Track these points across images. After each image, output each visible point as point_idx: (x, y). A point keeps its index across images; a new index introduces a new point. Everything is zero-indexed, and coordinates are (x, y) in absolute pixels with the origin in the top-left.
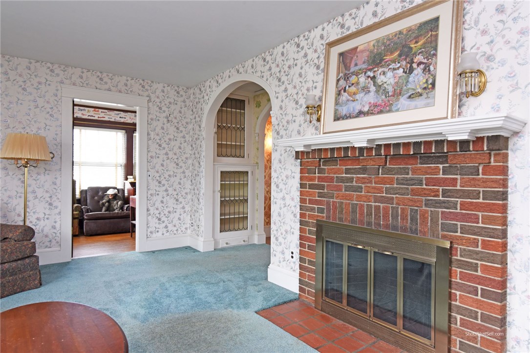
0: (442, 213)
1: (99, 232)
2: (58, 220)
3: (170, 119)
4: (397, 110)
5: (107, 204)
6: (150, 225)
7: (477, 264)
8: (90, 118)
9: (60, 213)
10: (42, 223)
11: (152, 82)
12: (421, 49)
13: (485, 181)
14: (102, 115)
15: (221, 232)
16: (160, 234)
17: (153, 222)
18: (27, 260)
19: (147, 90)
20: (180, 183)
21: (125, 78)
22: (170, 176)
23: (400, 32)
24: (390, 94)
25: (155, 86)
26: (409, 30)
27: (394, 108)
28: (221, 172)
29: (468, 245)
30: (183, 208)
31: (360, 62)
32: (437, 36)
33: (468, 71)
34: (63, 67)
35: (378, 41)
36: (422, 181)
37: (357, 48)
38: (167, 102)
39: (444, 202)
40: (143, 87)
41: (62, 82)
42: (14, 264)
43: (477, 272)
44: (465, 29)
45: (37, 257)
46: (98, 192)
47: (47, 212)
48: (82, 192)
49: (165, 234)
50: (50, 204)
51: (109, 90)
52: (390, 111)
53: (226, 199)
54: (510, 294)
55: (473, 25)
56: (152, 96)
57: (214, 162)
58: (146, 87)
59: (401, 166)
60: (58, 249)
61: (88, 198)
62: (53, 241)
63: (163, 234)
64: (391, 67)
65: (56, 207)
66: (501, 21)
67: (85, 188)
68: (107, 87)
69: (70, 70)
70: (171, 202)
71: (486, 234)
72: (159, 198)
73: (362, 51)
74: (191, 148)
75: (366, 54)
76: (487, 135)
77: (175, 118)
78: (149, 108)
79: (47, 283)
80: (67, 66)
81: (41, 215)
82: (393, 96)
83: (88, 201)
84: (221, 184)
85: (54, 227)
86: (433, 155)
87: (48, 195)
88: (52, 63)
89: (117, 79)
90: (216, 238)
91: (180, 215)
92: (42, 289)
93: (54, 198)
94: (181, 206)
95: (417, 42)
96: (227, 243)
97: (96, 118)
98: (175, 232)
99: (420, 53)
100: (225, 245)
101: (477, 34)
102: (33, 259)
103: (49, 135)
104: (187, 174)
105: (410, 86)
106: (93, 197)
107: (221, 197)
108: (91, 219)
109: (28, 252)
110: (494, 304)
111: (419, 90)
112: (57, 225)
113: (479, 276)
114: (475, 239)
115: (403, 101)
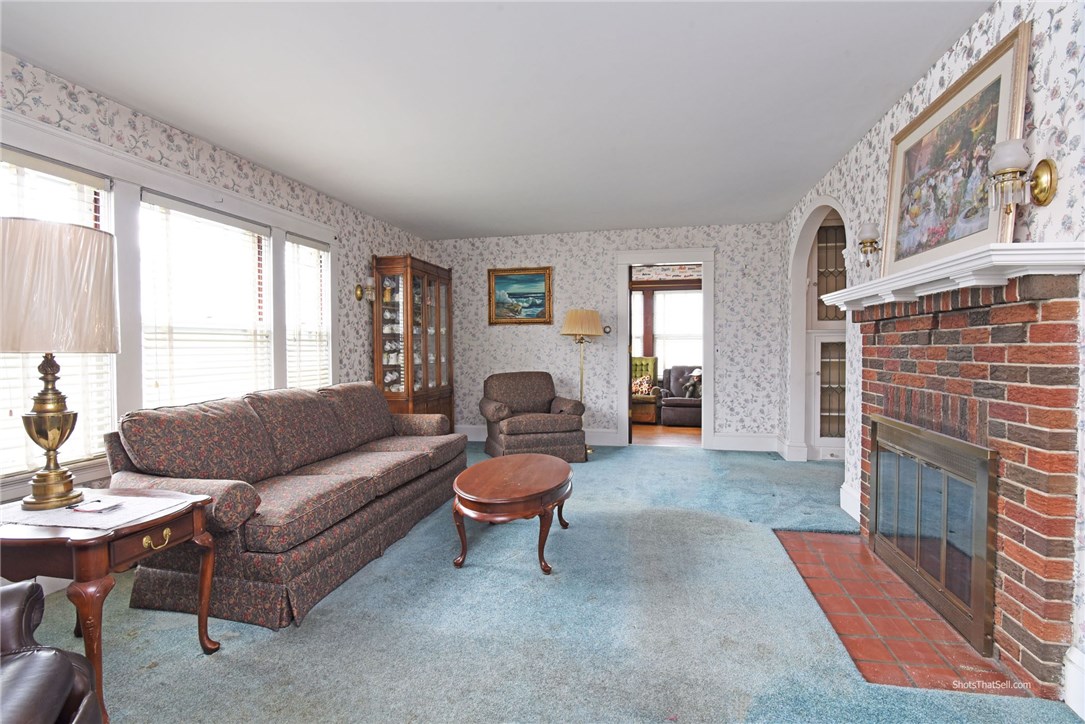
0: (991, 404)
1: (678, 422)
2: (615, 399)
3: (746, 271)
4: (953, 240)
5: (691, 388)
6: (719, 415)
7: (1022, 490)
8: (674, 278)
9: (616, 393)
10: (601, 402)
11: (721, 226)
12: (981, 134)
13: (1033, 352)
14: (690, 272)
15: (822, 435)
16: (733, 428)
17: (723, 412)
18: (575, 434)
19: (714, 238)
20: (762, 361)
21: (685, 228)
22: (746, 351)
23: (963, 109)
24: (949, 212)
25: (724, 230)
26: (972, 104)
27: (951, 236)
28: (823, 344)
29: (1014, 458)
30: (768, 396)
31: (923, 164)
32: (997, 107)
33: (1009, 170)
34: (618, 231)
35: (941, 126)
36: (970, 352)
37: (921, 140)
38: (742, 249)
39: (992, 387)
40: (709, 235)
41: (618, 249)
42: (563, 435)
43: (1023, 503)
44: (1035, 91)
45: (584, 433)
46: (683, 373)
47: (605, 390)
48: (667, 372)
49: (740, 430)
50: (608, 382)
51: (667, 247)
52: (946, 241)
53: (833, 386)
54: (1080, 549)
55: (1042, 83)
56: (721, 244)
57: (807, 329)
58: (713, 234)
59: (952, 330)
60: (614, 431)
61: (672, 380)
62: (610, 422)
63: (737, 430)
64: (952, 167)
65: (613, 386)
66: (1073, 71)
67: (669, 367)
68: (664, 244)
69: (625, 234)
70: (749, 388)
71: (1033, 440)
72: (732, 380)
73: (927, 146)
74: (779, 309)
75: (930, 150)
76: (1018, 275)
77: (755, 269)
78: (715, 261)
79: (593, 460)
80: (622, 230)
81: (600, 394)
82: (951, 215)
83: (672, 384)
84: (822, 363)
85: (611, 407)
86: (981, 310)
87: (606, 372)
88: (608, 230)
89: (675, 232)
90: (812, 443)
91: (763, 406)
92: (587, 464)
93: (612, 376)
94: (765, 393)
95: (978, 124)
96: (832, 455)
97: (682, 278)
98: (756, 429)
99: (981, 140)
100: (829, 458)
101: (1047, 97)
102: (580, 434)
103: (604, 309)
104: (773, 348)
105: (968, 198)
106: (677, 379)
107: (822, 383)
108: (670, 405)
109: (575, 426)
110: (1038, 557)
111: (976, 204)
112: (614, 405)
113: (1024, 509)
114: (1021, 449)
115: (960, 224)
